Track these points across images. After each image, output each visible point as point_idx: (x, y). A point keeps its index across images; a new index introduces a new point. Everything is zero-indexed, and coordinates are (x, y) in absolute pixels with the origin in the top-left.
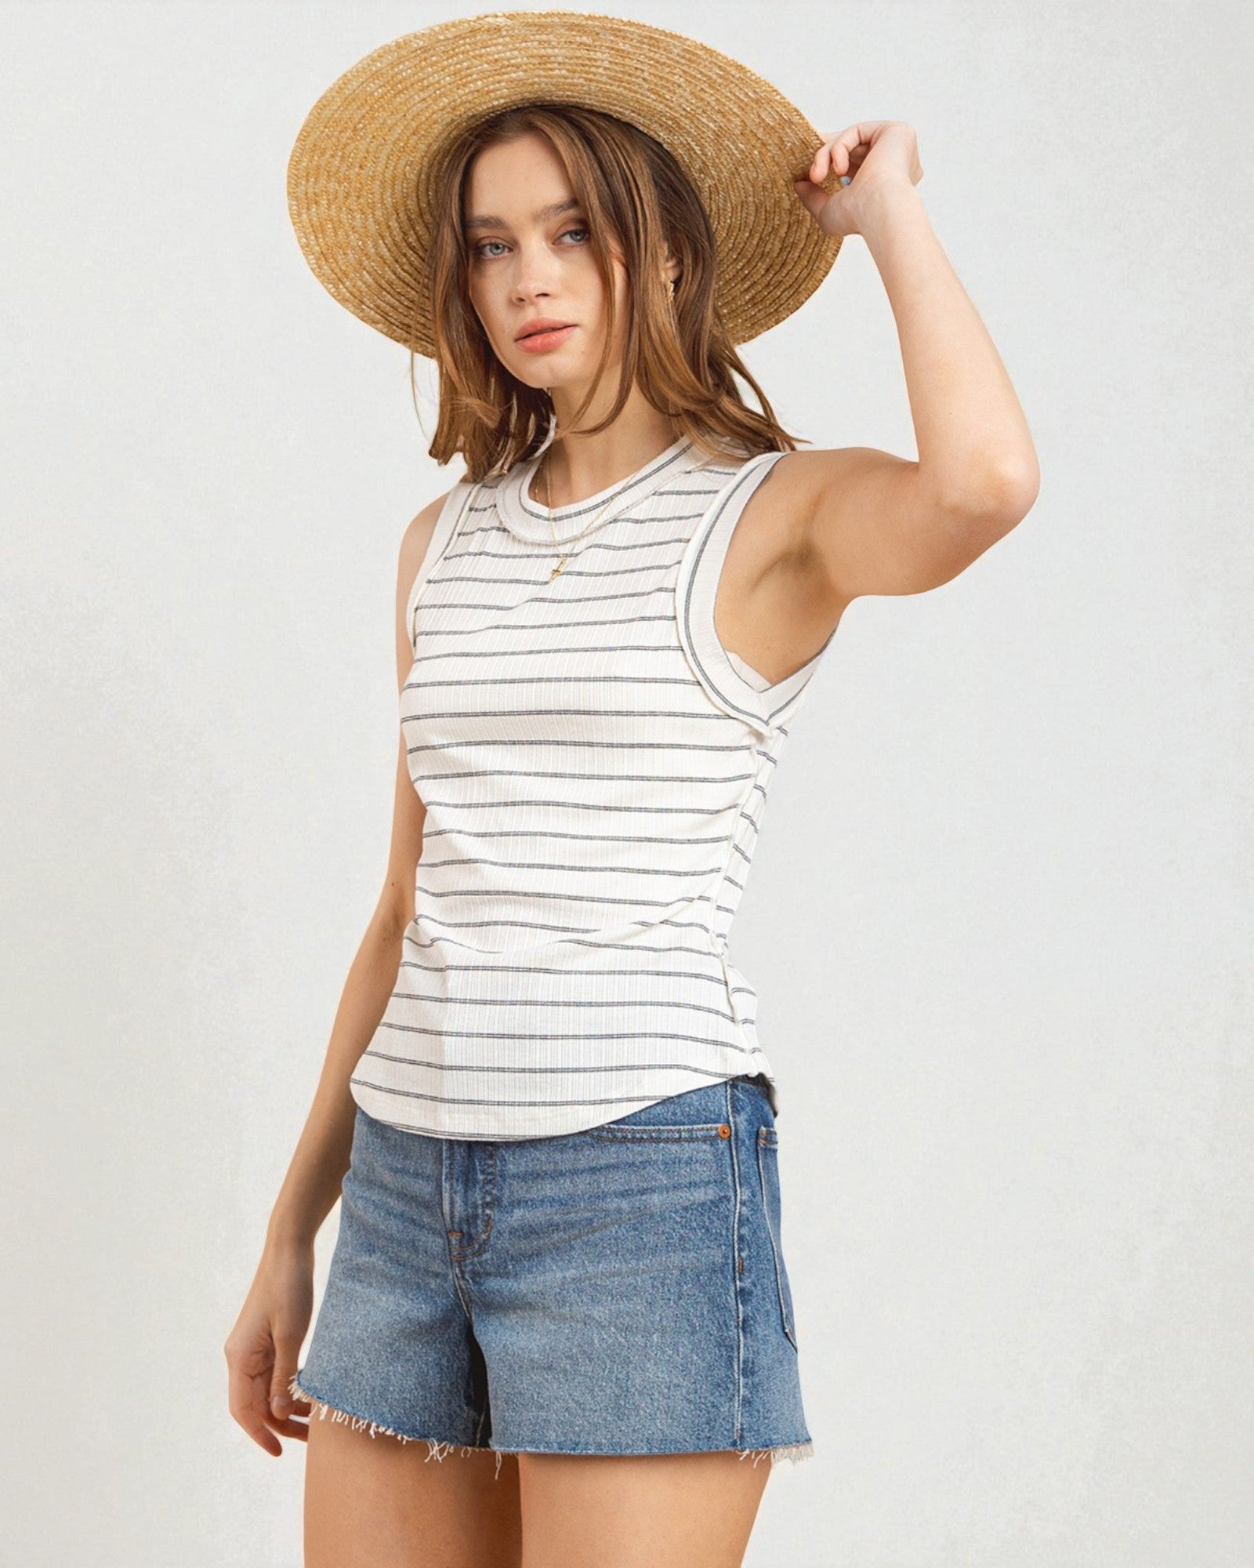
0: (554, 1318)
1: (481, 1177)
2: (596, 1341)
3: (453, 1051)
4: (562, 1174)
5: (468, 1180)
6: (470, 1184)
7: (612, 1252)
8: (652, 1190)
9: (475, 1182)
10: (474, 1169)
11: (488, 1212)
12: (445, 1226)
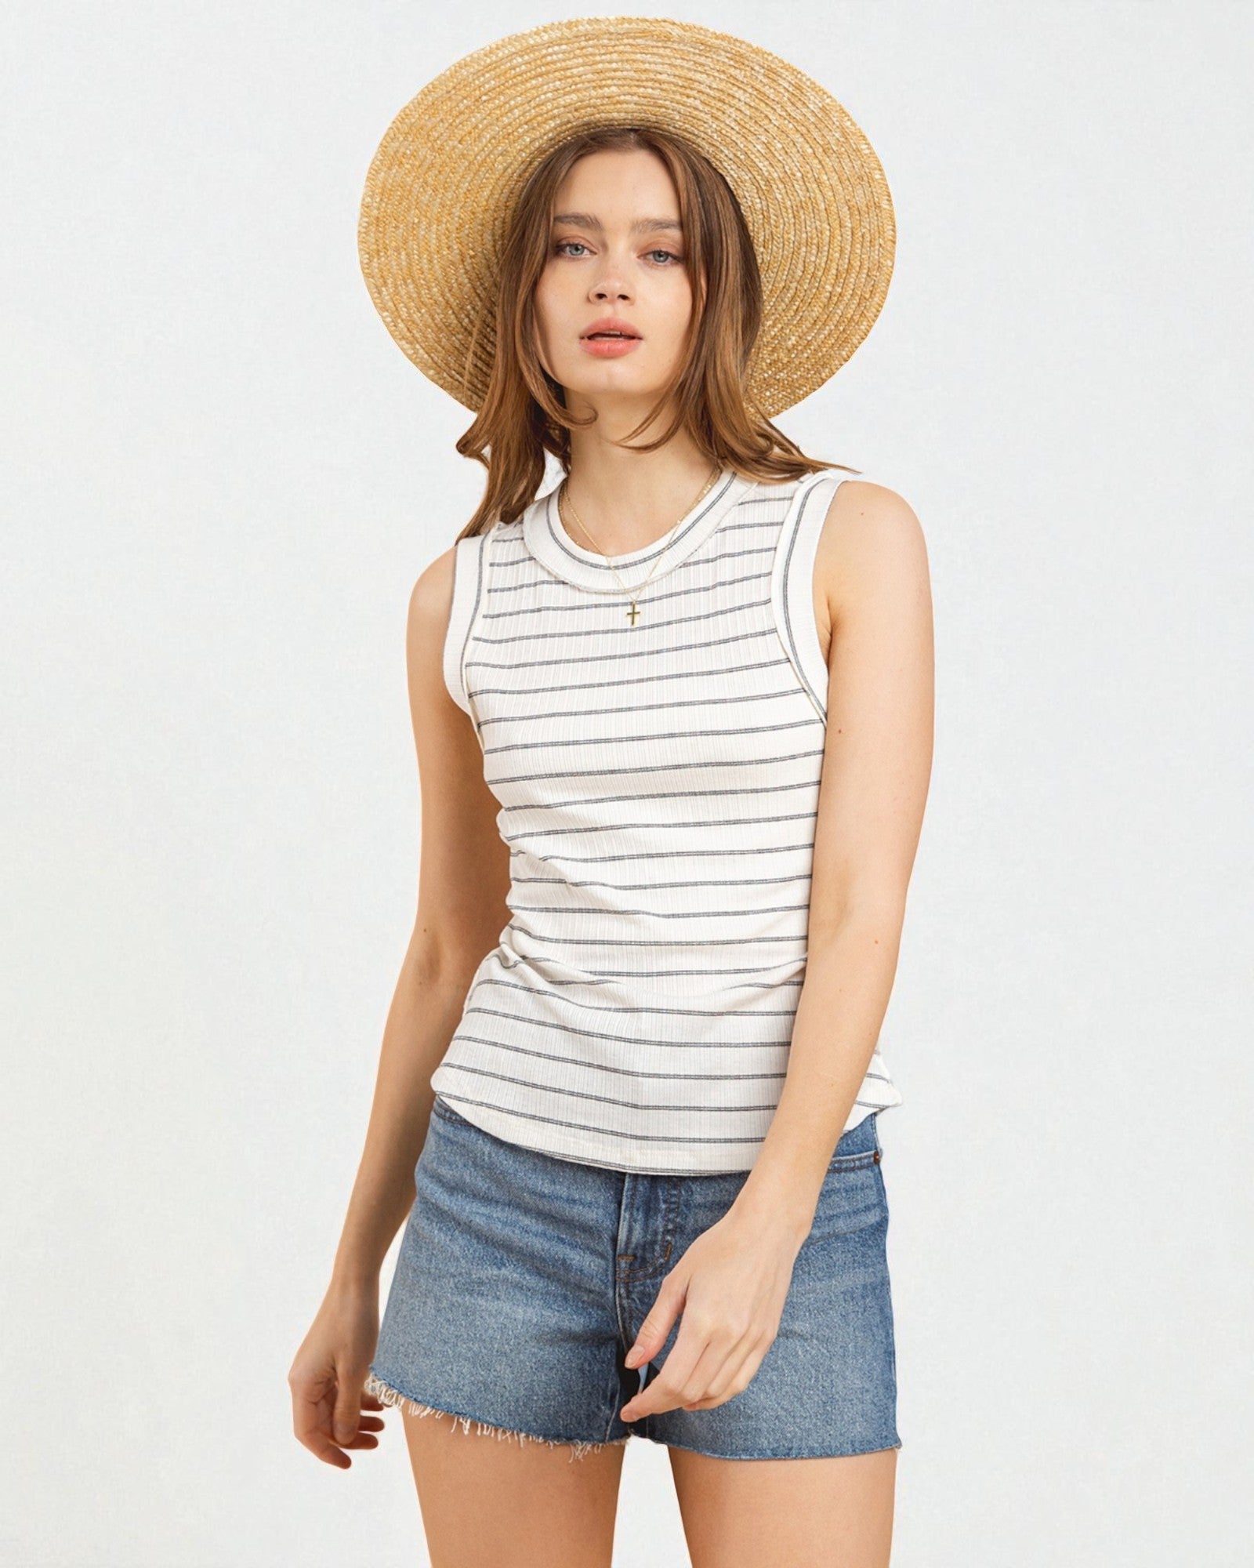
1: (663, 1206)
6: (652, 1213)
9: (657, 1210)
10: (657, 1199)
11: (668, 1238)
12: (614, 1250)
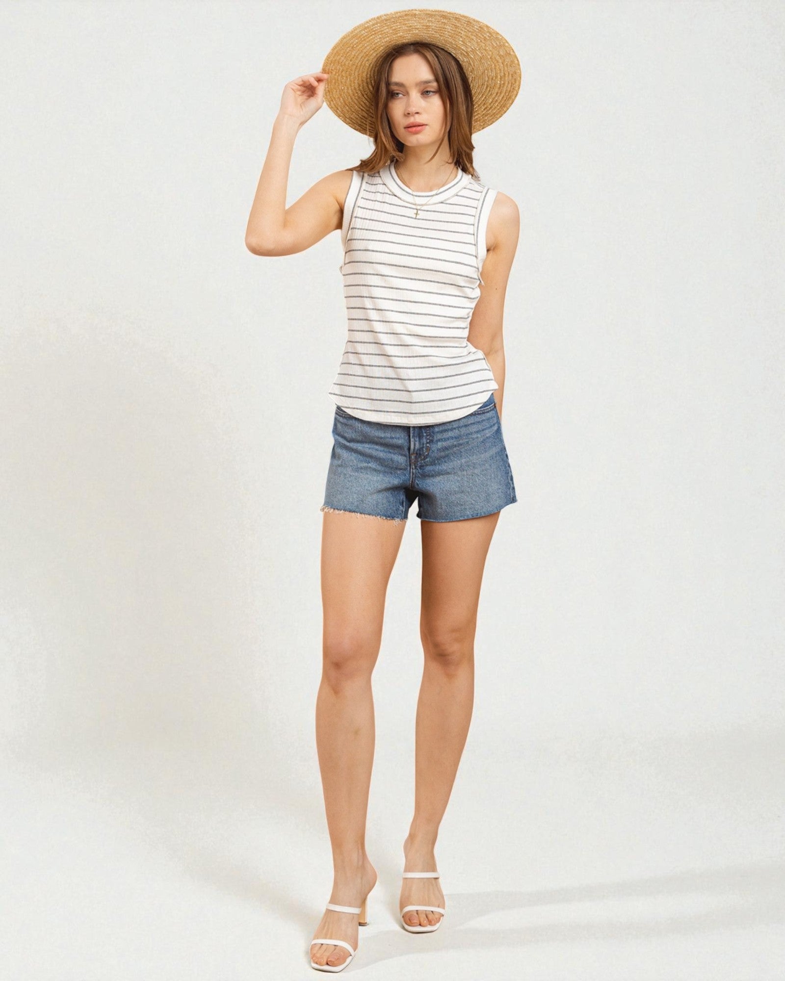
0: (459, 476)
1: (425, 434)
3: (416, 397)
4: (455, 429)
5: (420, 437)
8: (485, 429)
9: (423, 436)
10: (422, 432)
11: (428, 445)
12: (409, 453)
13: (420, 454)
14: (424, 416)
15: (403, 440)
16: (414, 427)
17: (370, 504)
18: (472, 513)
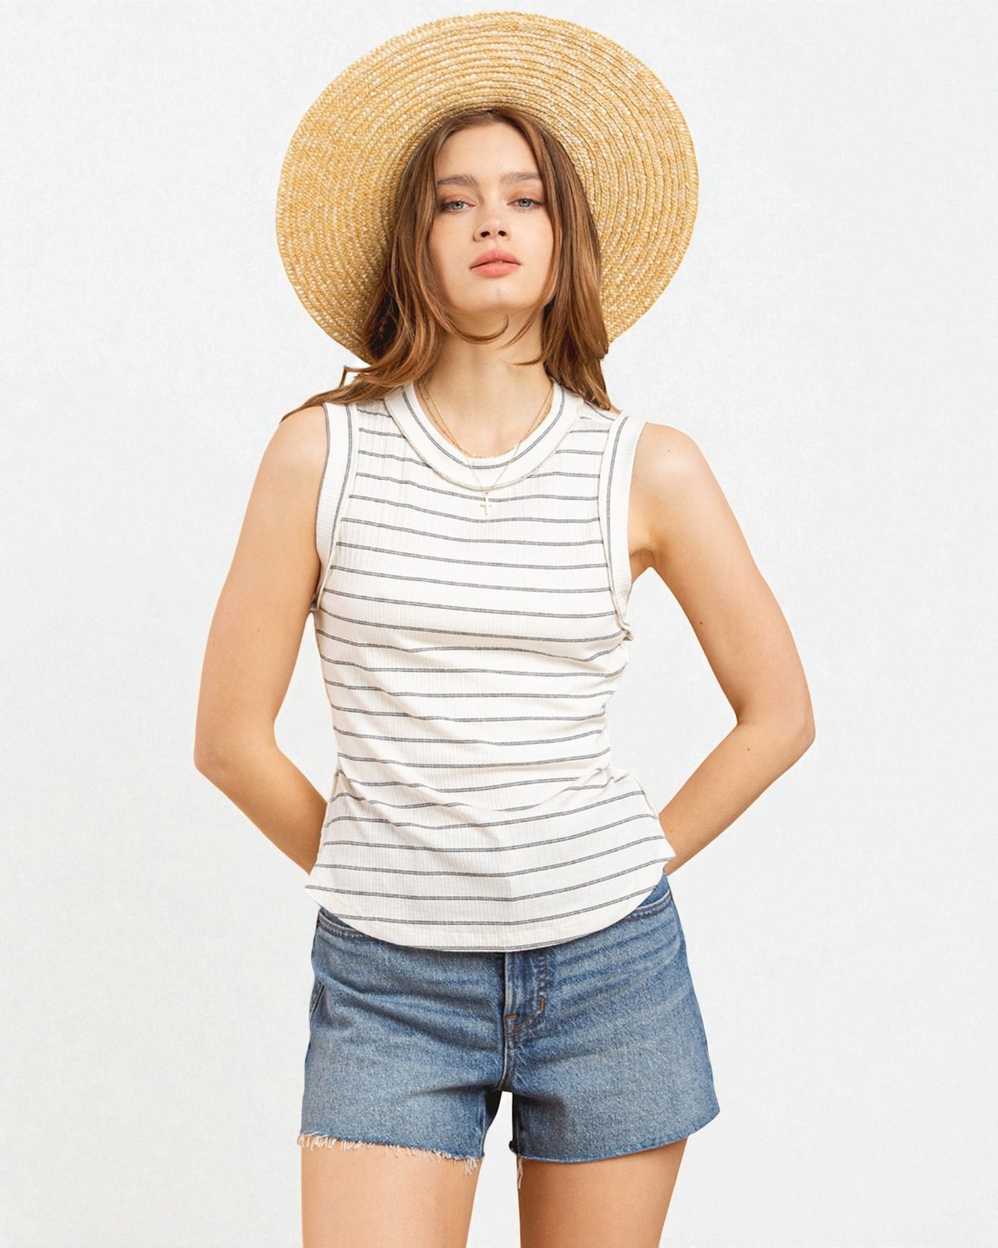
0: (610, 1057)
2: (651, 1065)
3: (517, 886)
4: (596, 952)
5: (525, 976)
6: (528, 978)
7: (648, 999)
11: (542, 993)
12: (502, 1014)
13: (525, 1015)
14: (535, 928)
15: (487, 986)
16: (513, 953)
17: (420, 1123)
18: (643, 1140)
